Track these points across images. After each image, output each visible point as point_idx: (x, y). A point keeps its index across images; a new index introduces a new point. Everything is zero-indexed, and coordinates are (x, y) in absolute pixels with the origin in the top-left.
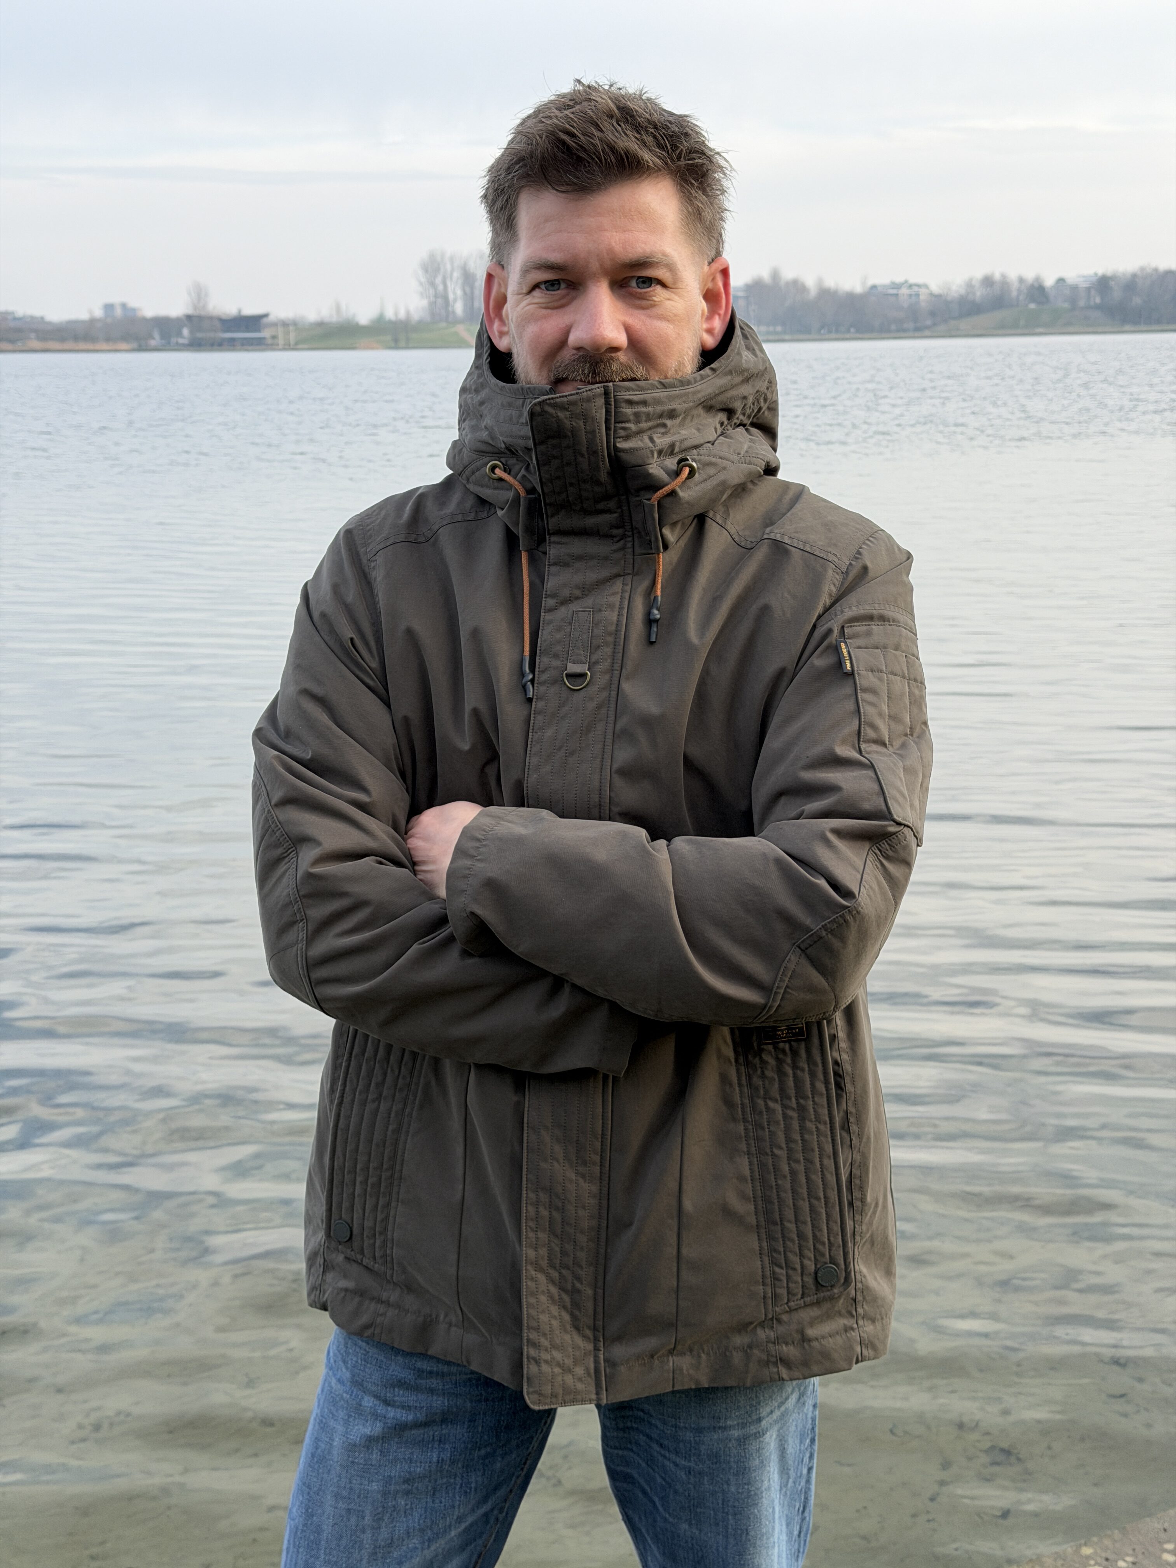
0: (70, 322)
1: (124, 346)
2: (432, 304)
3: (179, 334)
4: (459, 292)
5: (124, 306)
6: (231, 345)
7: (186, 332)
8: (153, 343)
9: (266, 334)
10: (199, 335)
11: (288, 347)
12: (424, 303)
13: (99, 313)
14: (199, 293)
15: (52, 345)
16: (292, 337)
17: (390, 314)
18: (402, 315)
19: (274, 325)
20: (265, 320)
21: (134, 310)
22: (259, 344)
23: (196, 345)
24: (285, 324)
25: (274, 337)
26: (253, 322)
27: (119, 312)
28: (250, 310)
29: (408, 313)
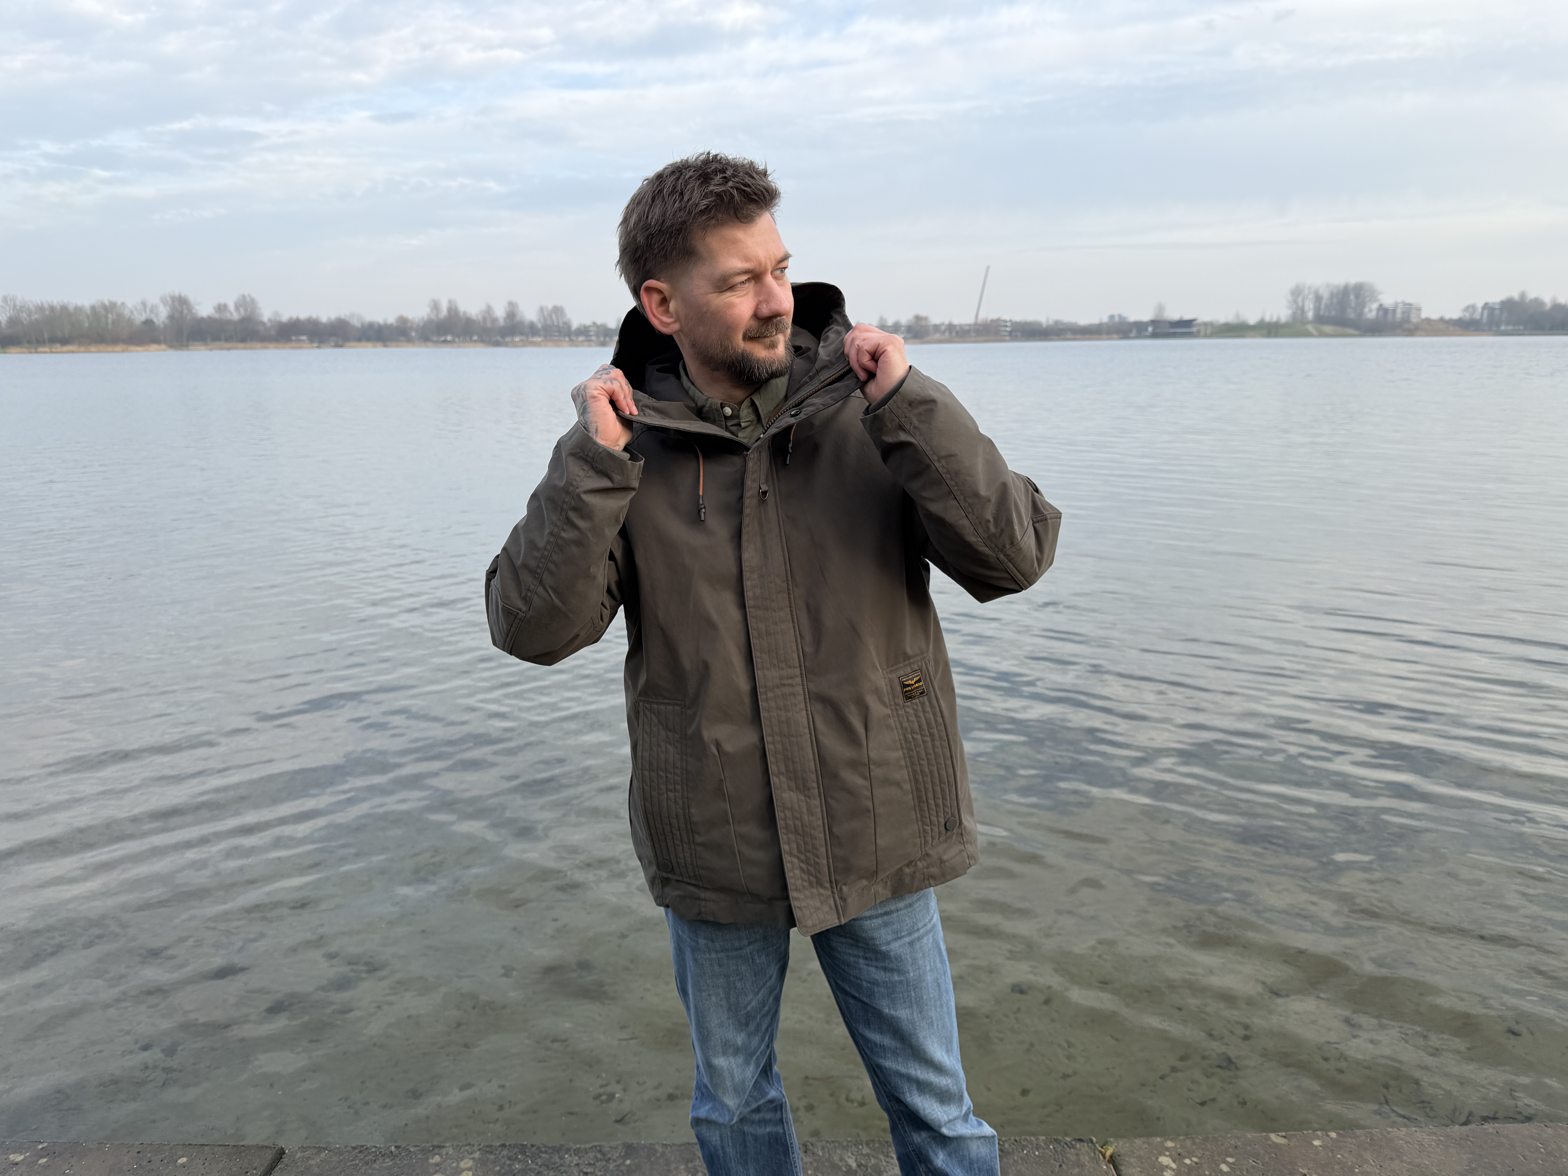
0: (1090, 325)
1: (1115, 336)
2: (1294, 313)
3: (1147, 330)
4: (1311, 306)
5: (1120, 316)
6: (1174, 335)
7: (1150, 329)
8: (1132, 335)
9: (1194, 329)
10: (1158, 331)
11: (1206, 336)
12: (1289, 312)
13: (1105, 319)
14: (1161, 308)
15: (1078, 336)
16: (1209, 331)
17: (1267, 319)
18: (1275, 319)
19: (1199, 325)
20: (1195, 323)
21: (1124, 318)
22: (1190, 335)
23: (1155, 335)
24: (1206, 324)
25: (1199, 331)
26: (1188, 323)
27: (1117, 319)
28: (1187, 317)
29: (1279, 318)
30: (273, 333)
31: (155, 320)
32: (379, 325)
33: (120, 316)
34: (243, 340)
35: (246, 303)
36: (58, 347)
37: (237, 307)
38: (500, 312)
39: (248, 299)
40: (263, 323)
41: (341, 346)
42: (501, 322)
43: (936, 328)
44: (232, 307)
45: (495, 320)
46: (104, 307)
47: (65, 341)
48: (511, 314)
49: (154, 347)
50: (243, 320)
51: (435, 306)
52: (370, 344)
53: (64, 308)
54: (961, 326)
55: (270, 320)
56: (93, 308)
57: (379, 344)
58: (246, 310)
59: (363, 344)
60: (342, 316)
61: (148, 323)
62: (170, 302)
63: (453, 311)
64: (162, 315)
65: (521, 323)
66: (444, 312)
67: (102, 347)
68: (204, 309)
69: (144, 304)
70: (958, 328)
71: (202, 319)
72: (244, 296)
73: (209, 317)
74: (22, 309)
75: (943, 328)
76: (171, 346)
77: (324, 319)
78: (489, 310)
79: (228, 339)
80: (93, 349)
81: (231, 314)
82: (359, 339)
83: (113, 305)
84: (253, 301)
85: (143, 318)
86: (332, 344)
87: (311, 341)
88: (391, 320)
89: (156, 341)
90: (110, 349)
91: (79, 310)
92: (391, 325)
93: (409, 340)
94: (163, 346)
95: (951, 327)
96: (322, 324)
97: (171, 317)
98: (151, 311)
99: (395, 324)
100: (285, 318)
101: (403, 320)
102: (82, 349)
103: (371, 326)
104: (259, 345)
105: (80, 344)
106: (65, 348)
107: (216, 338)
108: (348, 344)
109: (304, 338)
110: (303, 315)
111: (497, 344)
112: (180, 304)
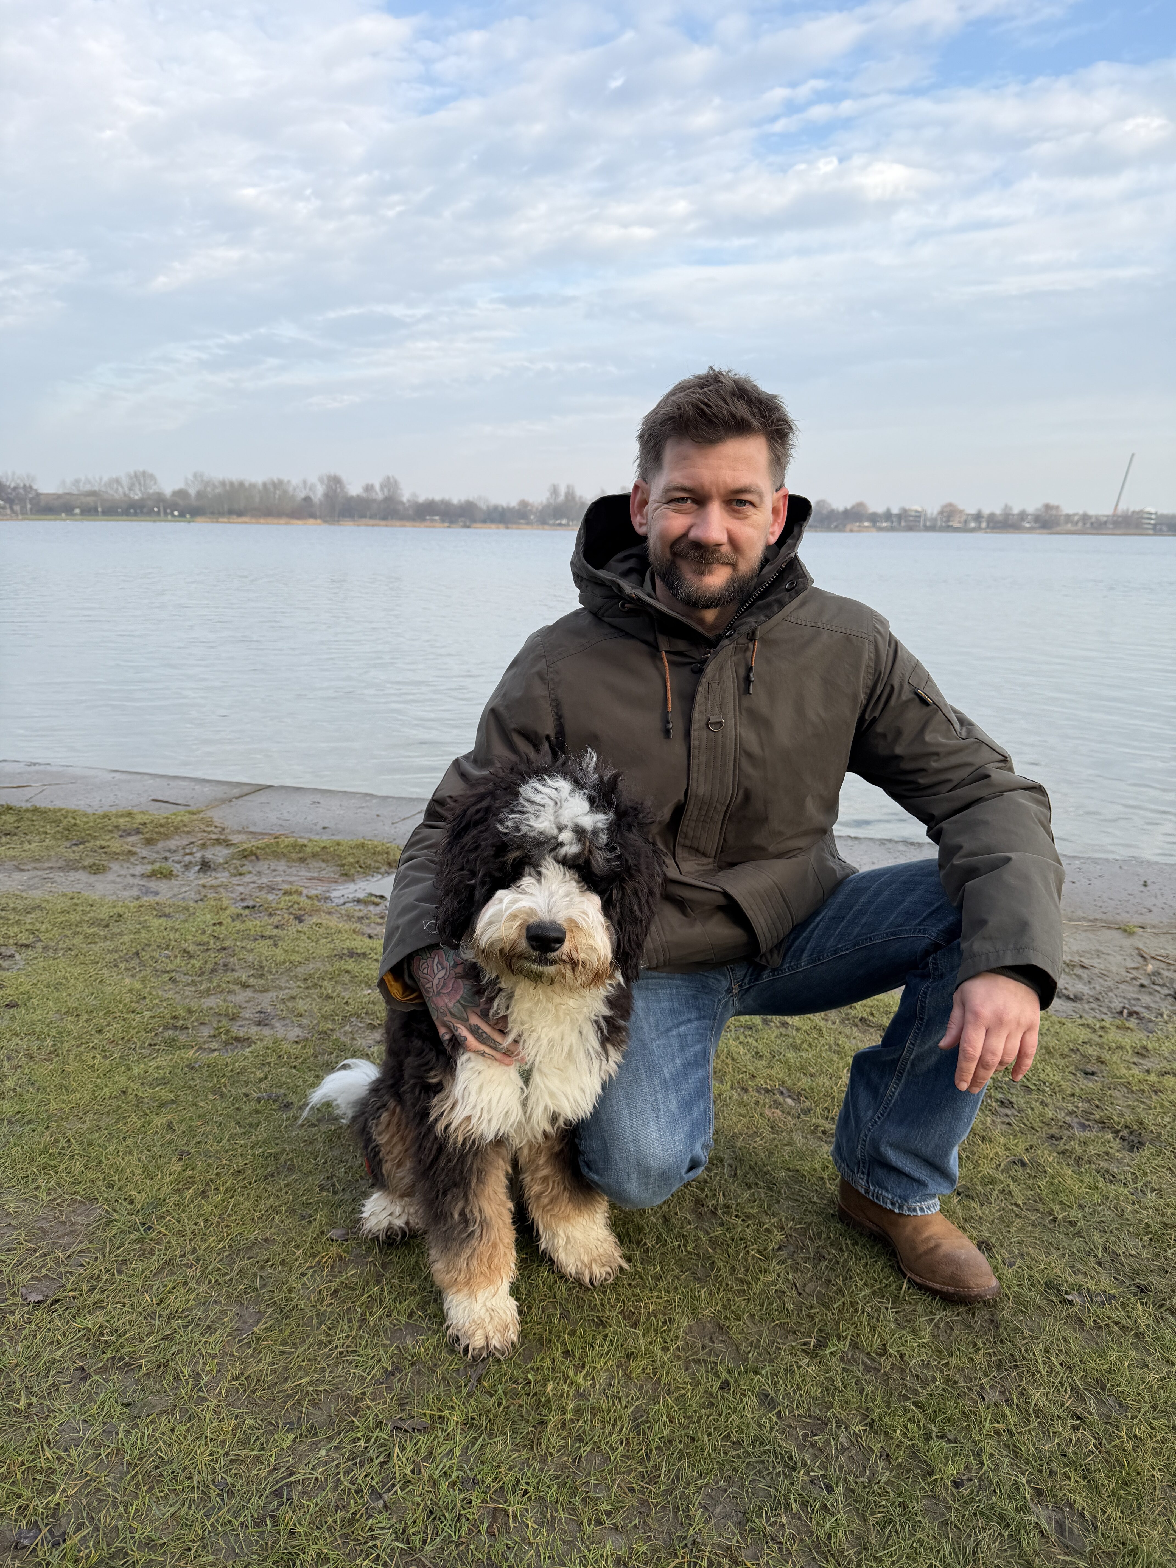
30: (411, 512)
31: (312, 497)
32: (503, 508)
33: (285, 492)
34: (384, 518)
35: (390, 484)
36: (234, 518)
37: (382, 489)
39: (392, 480)
40: (402, 503)
41: (469, 527)
43: (1068, 518)
44: (377, 488)
46: (275, 485)
47: (240, 514)
49: (311, 521)
50: (386, 500)
51: (555, 491)
52: (493, 526)
53: (241, 484)
54: (1097, 517)
55: (409, 501)
56: (265, 485)
57: (502, 526)
58: (389, 490)
59: (487, 525)
60: (471, 499)
61: (307, 499)
62: (326, 481)
64: (319, 493)
66: (562, 497)
67: (269, 520)
68: (354, 489)
69: (305, 482)
70: (1093, 520)
71: (352, 497)
72: (388, 478)
73: (358, 496)
74: (207, 484)
75: (1076, 518)
76: (325, 522)
77: (455, 501)
79: (372, 517)
80: (262, 521)
81: (377, 494)
82: (484, 521)
83: (281, 482)
84: (396, 482)
85: (302, 495)
86: (461, 524)
87: (443, 521)
88: (514, 503)
89: (313, 516)
90: (275, 521)
91: (253, 486)
92: (514, 508)
93: (529, 523)
94: (319, 521)
95: (1085, 518)
96: (453, 505)
97: (326, 495)
98: (310, 489)
99: (517, 508)
100: (421, 499)
101: (524, 504)
102: (254, 520)
103: (496, 508)
104: (398, 523)
105: (253, 516)
106: (241, 520)
107: (362, 516)
108: (475, 525)
109: (437, 518)
110: (438, 497)
112: (335, 482)
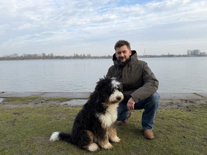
0: (159, 56)
1: (163, 57)
2: (188, 54)
4: (190, 53)
8: (165, 57)
11: (175, 57)
13: (162, 55)
17: (184, 55)
21: (164, 55)
22: (173, 57)
23: (168, 57)
24: (175, 55)
26: (173, 55)
29: (186, 54)
30: (55, 58)
33: (37, 56)
34: (51, 59)
35: (52, 54)
38: (83, 55)
42: (83, 56)
45: (82, 56)
47: (30, 59)
48: (84, 55)
50: (51, 56)
53: (30, 55)
54: (142, 56)
55: (54, 56)
56: (34, 55)
57: (68, 59)
60: (63, 56)
61: (40, 56)
63: (77, 55)
64: (42, 56)
65: (85, 56)
66: (76, 55)
68: (47, 55)
69: (40, 54)
74: (25, 55)
76: (43, 59)
77: (61, 56)
78: (81, 55)
79: (49, 58)
80: (34, 60)
82: (65, 58)
83: (36, 54)
86: (62, 59)
88: (69, 56)
89: (41, 59)
90: (36, 60)
91: (32, 55)
93: (71, 58)
95: (140, 56)
100: (56, 56)
101: (71, 56)
102: (32, 60)
103: (67, 57)
104: (53, 59)
109: (59, 58)
110: (59, 56)
111: (82, 59)
112: (44, 54)
